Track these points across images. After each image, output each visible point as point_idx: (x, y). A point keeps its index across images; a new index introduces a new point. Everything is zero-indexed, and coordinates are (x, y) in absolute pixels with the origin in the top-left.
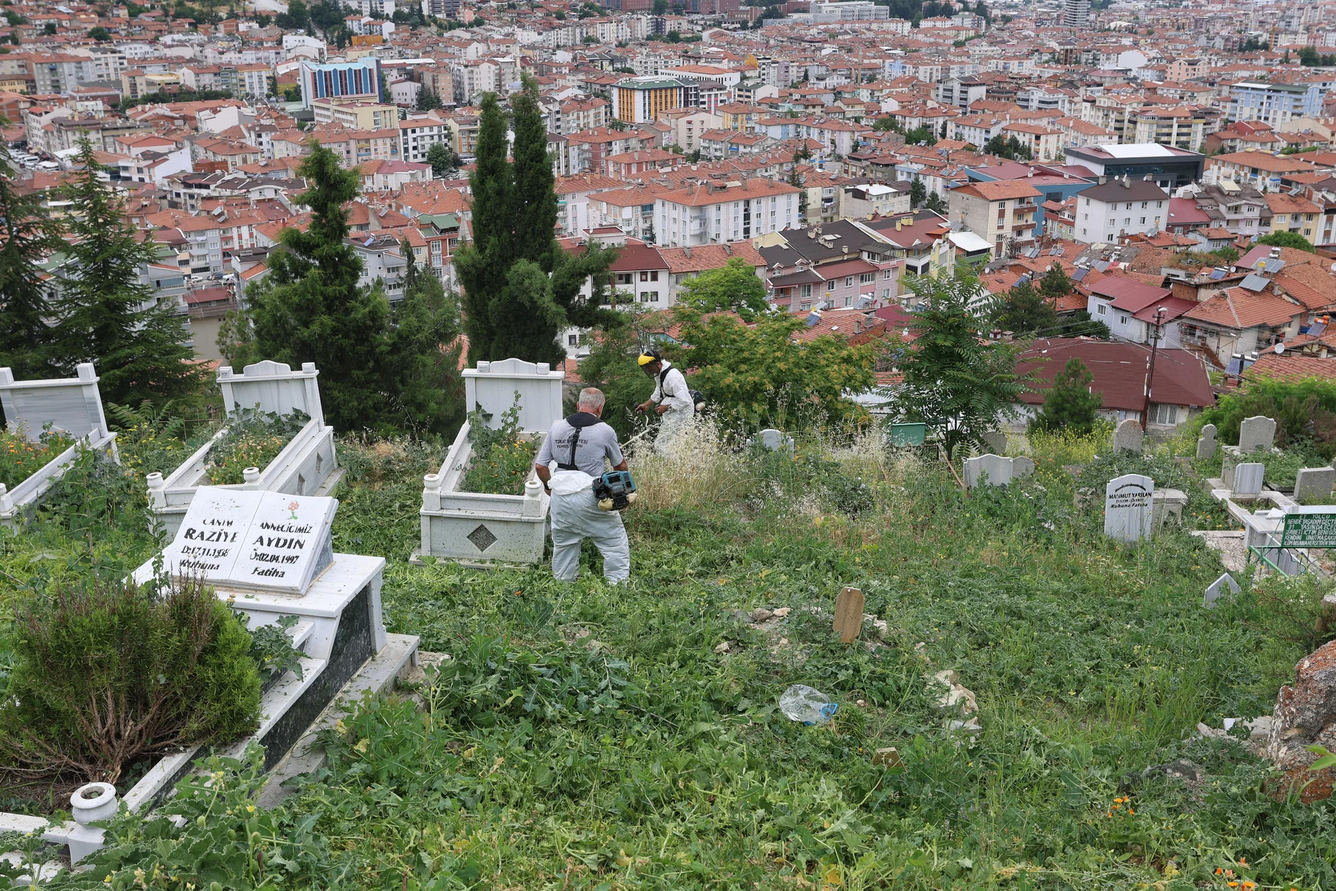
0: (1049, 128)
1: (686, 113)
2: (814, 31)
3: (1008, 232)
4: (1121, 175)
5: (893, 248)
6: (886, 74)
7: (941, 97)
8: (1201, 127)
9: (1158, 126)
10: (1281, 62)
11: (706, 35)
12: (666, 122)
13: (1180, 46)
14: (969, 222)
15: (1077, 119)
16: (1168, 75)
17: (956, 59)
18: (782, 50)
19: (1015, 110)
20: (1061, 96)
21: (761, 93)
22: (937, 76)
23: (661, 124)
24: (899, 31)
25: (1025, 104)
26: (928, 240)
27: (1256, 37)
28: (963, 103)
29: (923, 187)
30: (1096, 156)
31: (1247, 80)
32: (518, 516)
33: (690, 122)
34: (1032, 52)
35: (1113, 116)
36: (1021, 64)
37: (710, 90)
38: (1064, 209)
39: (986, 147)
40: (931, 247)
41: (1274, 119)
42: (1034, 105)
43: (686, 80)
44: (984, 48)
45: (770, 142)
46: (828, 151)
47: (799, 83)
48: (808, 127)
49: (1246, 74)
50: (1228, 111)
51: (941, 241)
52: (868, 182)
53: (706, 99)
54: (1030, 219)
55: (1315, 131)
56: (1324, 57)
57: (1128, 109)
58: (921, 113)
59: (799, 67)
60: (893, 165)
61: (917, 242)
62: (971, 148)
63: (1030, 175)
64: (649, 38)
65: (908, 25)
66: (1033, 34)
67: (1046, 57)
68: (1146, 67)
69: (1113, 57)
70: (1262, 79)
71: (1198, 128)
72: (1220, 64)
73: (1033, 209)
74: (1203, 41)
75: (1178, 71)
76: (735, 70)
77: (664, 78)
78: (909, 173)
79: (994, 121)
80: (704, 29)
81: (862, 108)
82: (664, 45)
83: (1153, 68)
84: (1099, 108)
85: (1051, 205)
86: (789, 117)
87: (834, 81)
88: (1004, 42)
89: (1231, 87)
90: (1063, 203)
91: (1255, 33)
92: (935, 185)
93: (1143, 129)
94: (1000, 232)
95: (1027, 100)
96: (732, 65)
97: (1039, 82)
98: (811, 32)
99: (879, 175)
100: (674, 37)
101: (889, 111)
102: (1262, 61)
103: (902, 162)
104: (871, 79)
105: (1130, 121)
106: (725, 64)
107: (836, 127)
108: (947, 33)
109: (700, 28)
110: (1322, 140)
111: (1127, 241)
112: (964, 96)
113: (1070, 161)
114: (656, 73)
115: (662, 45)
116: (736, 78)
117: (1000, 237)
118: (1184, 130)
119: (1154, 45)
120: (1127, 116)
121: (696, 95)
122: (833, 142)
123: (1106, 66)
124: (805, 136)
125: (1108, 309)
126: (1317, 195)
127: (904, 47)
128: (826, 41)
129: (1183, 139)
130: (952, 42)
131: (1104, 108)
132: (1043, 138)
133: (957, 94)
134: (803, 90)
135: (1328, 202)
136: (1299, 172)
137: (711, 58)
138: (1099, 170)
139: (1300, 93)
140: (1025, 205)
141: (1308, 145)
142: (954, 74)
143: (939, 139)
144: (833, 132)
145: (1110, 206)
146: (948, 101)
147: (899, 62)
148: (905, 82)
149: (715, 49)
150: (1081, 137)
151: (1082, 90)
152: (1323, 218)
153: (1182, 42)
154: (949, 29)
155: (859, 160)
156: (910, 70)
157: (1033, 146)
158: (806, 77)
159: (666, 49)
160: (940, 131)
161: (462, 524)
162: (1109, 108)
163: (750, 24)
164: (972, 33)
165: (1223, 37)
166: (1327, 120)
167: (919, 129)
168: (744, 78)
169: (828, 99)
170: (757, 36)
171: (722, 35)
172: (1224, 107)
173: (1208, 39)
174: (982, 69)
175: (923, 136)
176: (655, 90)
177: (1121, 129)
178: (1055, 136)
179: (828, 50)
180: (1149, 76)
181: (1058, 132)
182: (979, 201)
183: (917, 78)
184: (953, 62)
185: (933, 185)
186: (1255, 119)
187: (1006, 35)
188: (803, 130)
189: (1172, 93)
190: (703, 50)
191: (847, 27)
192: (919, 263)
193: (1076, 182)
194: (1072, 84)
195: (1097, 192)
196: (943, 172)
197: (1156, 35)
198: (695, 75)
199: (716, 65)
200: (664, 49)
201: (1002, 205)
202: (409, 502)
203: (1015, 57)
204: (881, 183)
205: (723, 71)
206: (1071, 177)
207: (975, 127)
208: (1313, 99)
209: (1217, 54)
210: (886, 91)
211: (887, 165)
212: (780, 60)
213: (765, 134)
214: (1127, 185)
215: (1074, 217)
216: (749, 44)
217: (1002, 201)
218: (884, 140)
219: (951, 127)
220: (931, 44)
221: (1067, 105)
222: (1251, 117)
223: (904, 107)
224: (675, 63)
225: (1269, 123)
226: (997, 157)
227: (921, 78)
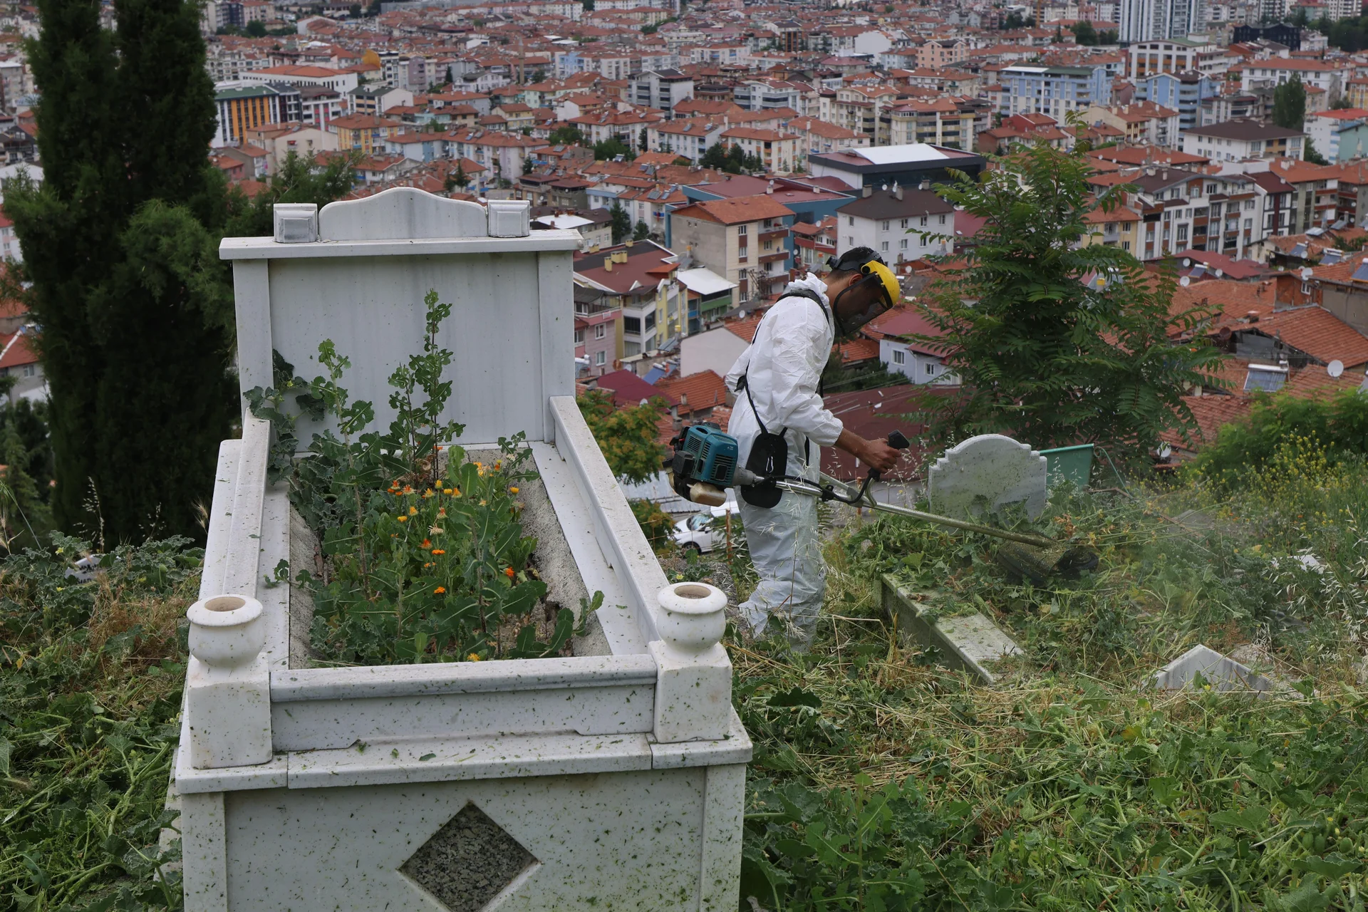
0: (782, 132)
1: (286, 131)
2: (452, 18)
3: (753, 264)
4: (890, 184)
5: (605, 294)
6: (558, 72)
7: (635, 99)
8: (970, 123)
9: (918, 124)
10: (1053, 42)
11: (302, 26)
12: (257, 144)
13: (927, 25)
14: (701, 254)
15: (815, 120)
16: (920, 62)
17: (649, 49)
18: (412, 43)
19: (734, 110)
20: (790, 90)
21: (389, 101)
22: (625, 70)
23: (251, 147)
24: (568, 14)
25: (745, 102)
26: (650, 281)
27: (1018, 12)
28: (665, 104)
29: (627, 216)
30: (851, 163)
31: (1019, 63)
32: (630, 749)
33: (292, 143)
34: (746, 37)
35: (860, 114)
36: (733, 53)
37: (317, 98)
38: (820, 232)
39: (701, 161)
40: (655, 291)
41: (1056, 111)
42: (758, 103)
43: (280, 86)
44: (683, 33)
45: (408, 165)
46: (490, 175)
47: (440, 86)
48: (461, 144)
49: (1014, 56)
50: (999, 102)
51: (668, 282)
52: (552, 213)
53: (311, 111)
54: (780, 246)
55: (1108, 122)
56: (1102, 34)
57: (879, 104)
58: (611, 120)
59: (438, 65)
60: (583, 188)
61: (636, 284)
62: (683, 161)
63: (770, 191)
64: (220, 31)
65: (579, 7)
66: (742, 15)
67: (763, 43)
68: (891, 52)
69: (848, 41)
70: (1033, 62)
71: (968, 125)
72: (981, 45)
73: (783, 234)
74: (954, 18)
75: (930, 56)
76: (349, 71)
77: (248, 83)
78: (606, 199)
79: (709, 125)
80: (298, 18)
81: (529, 116)
82: (244, 41)
83: (899, 52)
84: (841, 104)
85: (802, 227)
86: (431, 131)
87: (488, 82)
88: (706, 26)
89: (999, 73)
90: (818, 224)
91: (1016, 7)
92: (641, 213)
93: (899, 128)
94: (743, 266)
95: (748, 98)
96: (344, 64)
97: (760, 75)
98: (449, 18)
99: (565, 203)
100: (256, 30)
101: (568, 118)
102: (1029, 40)
103: (595, 184)
104: (538, 78)
105: (882, 120)
106: (334, 64)
107: (501, 142)
108: (632, 16)
109: (293, 17)
110: (1117, 133)
111: (909, 269)
112: (665, 95)
113: (817, 171)
114: (236, 78)
115: (239, 40)
116: (352, 81)
117: (743, 272)
118: (951, 128)
119: (896, 24)
120: (878, 113)
121: (298, 106)
122: (496, 162)
123: (842, 52)
124: (456, 156)
125: (908, 355)
126: (1133, 198)
127: (576, 35)
128: (471, 30)
129: (951, 139)
130: (639, 27)
131: (847, 105)
132: (774, 146)
133: (655, 93)
134: (448, 95)
135: (1146, 207)
136: (1100, 173)
137: (311, 54)
138: (855, 181)
139: (1084, 77)
140: (772, 229)
141: (1102, 141)
142: (648, 67)
143: (638, 152)
144: (496, 148)
145: (880, 224)
146: (645, 102)
147: (574, 55)
148: (586, 80)
149: (318, 44)
150: (822, 142)
151: (816, 82)
152: (1143, 226)
153: (930, 20)
154: (634, 11)
155: (536, 184)
156: (589, 65)
157: (763, 156)
158: (449, 78)
159: (249, 45)
160: (638, 142)
161: (378, 812)
162: (854, 104)
163: (363, 10)
164: (664, 16)
165: (978, 13)
166: (1120, 110)
167: (609, 141)
168: (362, 81)
169: (482, 106)
170: (375, 26)
171: (325, 24)
172: (994, 98)
173: (961, 15)
174: (684, 61)
175: (615, 148)
176: (238, 100)
177: (872, 130)
178: (790, 142)
179: (474, 42)
180: (895, 62)
181: (792, 137)
182: (712, 226)
183: (599, 74)
184: (645, 53)
185: (640, 212)
186: (1033, 111)
187: (708, 16)
188: (453, 149)
189: (928, 83)
190: (302, 45)
191: (498, 11)
192: (642, 313)
193: (831, 198)
194: (801, 75)
195: (858, 207)
196: (651, 194)
197: (897, 12)
198: (295, 79)
199: (322, 64)
200: (245, 47)
201: (743, 230)
202: (48, 737)
203: (725, 44)
204: (570, 213)
205: (332, 73)
206: (822, 191)
207: (685, 135)
208: (1099, 83)
209: (975, 33)
210: (560, 94)
211: (574, 189)
212: (411, 56)
213: (401, 155)
214: (900, 197)
215: (835, 243)
216: (366, 37)
217: (742, 225)
218: (566, 155)
219: (653, 136)
220: (613, 31)
221: (799, 103)
222: (1027, 110)
223: (587, 112)
224: (262, 64)
225: (1051, 115)
226: (719, 171)
227: (605, 74)
